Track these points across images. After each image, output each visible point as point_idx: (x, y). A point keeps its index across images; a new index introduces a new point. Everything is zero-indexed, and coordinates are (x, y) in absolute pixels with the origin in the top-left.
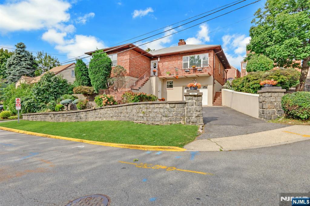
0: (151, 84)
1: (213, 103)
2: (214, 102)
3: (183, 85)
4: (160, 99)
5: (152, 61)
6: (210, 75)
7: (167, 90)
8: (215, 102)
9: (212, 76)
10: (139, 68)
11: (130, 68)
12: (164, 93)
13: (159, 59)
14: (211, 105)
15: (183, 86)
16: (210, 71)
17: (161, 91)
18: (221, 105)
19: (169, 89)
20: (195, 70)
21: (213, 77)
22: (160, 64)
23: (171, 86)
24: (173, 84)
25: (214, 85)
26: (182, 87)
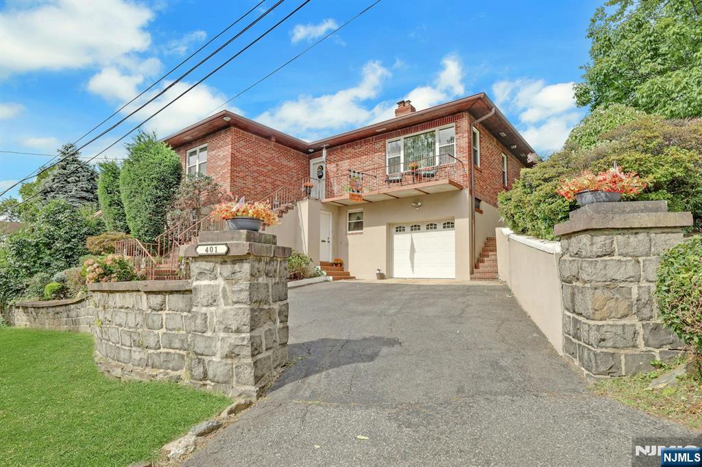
0: (297, 220)
1: (472, 273)
2: (476, 267)
3: (389, 222)
4: (331, 261)
5: (312, 161)
6: (461, 188)
7: (348, 236)
8: (481, 269)
9: (466, 191)
10: (268, 180)
11: (232, 180)
12: (339, 244)
13: (324, 152)
14: (465, 278)
15: (389, 225)
16: (460, 176)
17: (331, 240)
18: (495, 279)
19: (357, 234)
20: (416, 175)
21: (471, 192)
22: (332, 168)
23: (359, 226)
24: (365, 220)
25: (473, 218)
26: (385, 227)
